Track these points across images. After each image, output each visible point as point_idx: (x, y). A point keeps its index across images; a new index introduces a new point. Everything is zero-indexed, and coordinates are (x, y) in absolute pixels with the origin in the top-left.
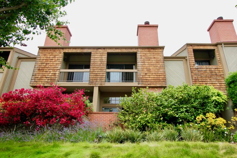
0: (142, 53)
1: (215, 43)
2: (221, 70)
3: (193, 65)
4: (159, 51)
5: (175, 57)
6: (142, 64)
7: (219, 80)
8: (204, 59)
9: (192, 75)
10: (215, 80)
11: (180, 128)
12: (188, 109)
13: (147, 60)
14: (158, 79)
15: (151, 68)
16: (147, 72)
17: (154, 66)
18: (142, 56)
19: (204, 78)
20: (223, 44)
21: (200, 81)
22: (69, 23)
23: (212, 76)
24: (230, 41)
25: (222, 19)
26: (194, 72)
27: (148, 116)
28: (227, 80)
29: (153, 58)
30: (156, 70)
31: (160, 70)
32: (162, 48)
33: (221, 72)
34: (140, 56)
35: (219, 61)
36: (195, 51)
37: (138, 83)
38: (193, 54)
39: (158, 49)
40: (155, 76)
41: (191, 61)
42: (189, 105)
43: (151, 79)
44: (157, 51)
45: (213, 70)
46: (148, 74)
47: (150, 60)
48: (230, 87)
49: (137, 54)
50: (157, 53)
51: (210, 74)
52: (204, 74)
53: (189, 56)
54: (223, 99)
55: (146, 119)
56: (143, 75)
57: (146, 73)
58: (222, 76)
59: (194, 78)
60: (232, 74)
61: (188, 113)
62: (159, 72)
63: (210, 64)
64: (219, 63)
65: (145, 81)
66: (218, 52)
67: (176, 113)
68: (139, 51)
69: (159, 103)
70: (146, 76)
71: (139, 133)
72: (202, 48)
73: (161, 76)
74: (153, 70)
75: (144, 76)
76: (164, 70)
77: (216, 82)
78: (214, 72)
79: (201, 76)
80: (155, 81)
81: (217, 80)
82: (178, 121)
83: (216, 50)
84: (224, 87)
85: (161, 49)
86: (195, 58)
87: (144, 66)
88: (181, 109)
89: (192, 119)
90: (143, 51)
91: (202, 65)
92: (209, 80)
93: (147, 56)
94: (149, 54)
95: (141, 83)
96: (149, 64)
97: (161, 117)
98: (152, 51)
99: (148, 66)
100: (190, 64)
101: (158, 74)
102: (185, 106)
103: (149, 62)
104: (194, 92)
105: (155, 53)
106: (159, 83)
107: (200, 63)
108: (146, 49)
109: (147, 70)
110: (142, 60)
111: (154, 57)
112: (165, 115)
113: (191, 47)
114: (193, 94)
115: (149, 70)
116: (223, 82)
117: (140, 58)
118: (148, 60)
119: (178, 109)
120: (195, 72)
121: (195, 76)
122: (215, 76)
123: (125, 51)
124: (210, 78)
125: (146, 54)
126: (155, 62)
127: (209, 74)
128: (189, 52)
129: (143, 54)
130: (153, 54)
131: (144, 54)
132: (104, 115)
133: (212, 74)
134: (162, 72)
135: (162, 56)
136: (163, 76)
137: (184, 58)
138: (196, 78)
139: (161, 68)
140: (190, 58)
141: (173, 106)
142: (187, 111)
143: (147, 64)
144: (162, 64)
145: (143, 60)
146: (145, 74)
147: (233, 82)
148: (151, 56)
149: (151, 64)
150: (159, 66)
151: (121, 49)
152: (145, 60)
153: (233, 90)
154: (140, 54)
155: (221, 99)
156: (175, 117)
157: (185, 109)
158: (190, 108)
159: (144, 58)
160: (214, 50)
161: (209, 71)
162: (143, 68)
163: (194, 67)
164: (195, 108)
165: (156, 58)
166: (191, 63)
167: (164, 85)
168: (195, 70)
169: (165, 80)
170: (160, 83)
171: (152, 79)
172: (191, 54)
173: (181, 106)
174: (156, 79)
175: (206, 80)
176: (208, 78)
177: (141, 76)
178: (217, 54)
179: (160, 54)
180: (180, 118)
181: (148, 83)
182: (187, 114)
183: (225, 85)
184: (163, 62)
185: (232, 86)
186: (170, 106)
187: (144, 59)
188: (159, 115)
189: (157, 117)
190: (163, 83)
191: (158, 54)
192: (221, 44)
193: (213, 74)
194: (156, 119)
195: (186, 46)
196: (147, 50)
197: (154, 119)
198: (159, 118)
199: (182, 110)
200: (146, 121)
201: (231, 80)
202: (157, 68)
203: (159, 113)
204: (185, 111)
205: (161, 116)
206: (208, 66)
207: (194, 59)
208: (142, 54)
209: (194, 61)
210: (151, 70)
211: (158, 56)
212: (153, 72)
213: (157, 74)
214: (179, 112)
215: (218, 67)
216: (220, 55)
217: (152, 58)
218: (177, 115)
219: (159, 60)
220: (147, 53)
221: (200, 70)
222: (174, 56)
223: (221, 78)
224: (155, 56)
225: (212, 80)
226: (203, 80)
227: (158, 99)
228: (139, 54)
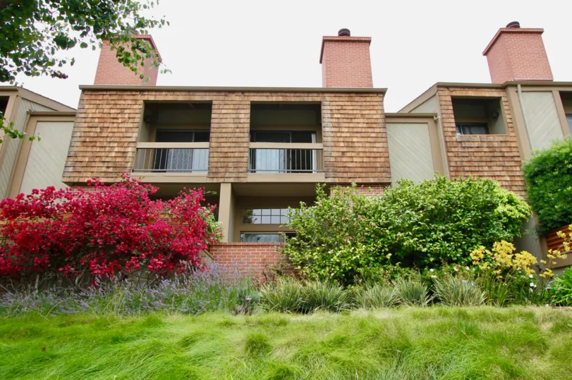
0: (334, 103)
1: (501, 82)
2: (513, 145)
3: (450, 134)
4: (374, 99)
5: (410, 115)
6: (333, 129)
7: (510, 169)
8: (474, 121)
9: (448, 157)
10: (501, 168)
11: (432, 276)
12: (449, 233)
13: (345, 120)
14: (372, 165)
15: (355, 140)
16: (345, 150)
17: (363, 135)
18: (334, 112)
19: (476, 164)
20: (519, 86)
21: (467, 171)
22: (168, 23)
23: (493, 159)
24: (535, 79)
25: (519, 27)
26: (453, 150)
27: (357, 250)
28: (528, 167)
29: (360, 116)
30: (367, 145)
31: (377, 145)
32: (382, 92)
33: (514, 150)
34: (329, 112)
35: (510, 125)
36: (455, 101)
37: (326, 175)
38: (451, 107)
39: (371, 95)
40: (365, 160)
41: (446, 125)
42: (450, 225)
43: (354, 165)
44: (368, 99)
45: (496, 144)
46: (348, 154)
47: (353, 121)
48: (534, 184)
49: (323, 107)
50: (368, 103)
51: (491, 154)
52: (476, 154)
53: (444, 111)
54: (520, 211)
55: (354, 258)
56: (336, 157)
57: (343, 152)
58: (516, 159)
59: (453, 164)
60: (539, 155)
61: (449, 241)
62: (375, 150)
63: (487, 132)
64: (510, 130)
65: (342, 169)
66: (507, 104)
67: (420, 243)
68: (328, 99)
69: (383, 221)
70: (344, 159)
71: (337, 290)
72: (471, 93)
73: (378, 160)
74: (360, 145)
75: (339, 159)
76: (385, 145)
77: (503, 173)
78: (497, 150)
79: (469, 159)
80: (364, 170)
81: (505, 169)
82: (426, 261)
83: (503, 99)
84: (521, 183)
85: (379, 95)
86: (455, 118)
87: (339, 135)
88: (433, 233)
89: (458, 255)
90: (337, 99)
91: (471, 133)
92: (486, 168)
93: (346, 112)
94: (351, 108)
95: (332, 175)
96: (351, 130)
97: (386, 253)
98: (357, 99)
99: (348, 135)
100: (444, 132)
101: (373, 155)
102: (441, 227)
103: (351, 125)
104: (462, 194)
105: (364, 104)
106: (373, 175)
107: (467, 129)
108: (344, 95)
109: (346, 144)
110: (334, 120)
111: (362, 115)
112: (396, 247)
113: (447, 92)
114: (459, 199)
115: (350, 144)
116: (518, 174)
117: (329, 116)
118: (349, 121)
119: (425, 233)
120: (456, 150)
121: (456, 159)
122: (501, 159)
123: (293, 100)
124: (489, 164)
125: (344, 108)
126: (365, 125)
127: (487, 154)
128: (443, 103)
129: (337, 108)
130: (359, 108)
131: (339, 108)
132: (249, 250)
133: (494, 155)
134: (380, 150)
135: (380, 112)
136: (383, 160)
137: (430, 117)
138: (459, 164)
139: (379, 140)
140: (444, 116)
141: (416, 228)
142: (446, 238)
143: (346, 130)
144: (382, 130)
145: (337, 120)
146: (340, 154)
147: (541, 172)
148: (355, 112)
149: (355, 130)
150: (373, 135)
151: (283, 94)
152: (341, 120)
153: (541, 192)
154: (329, 108)
155: (516, 211)
156: (420, 252)
157: (442, 234)
158: (452, 230)
159: (339, 116)
160: (499, 98)
161: (487, 147)
162: (335, 139)
163: (454, 139)
164: (464, 230)
165: (367, 116)
166: (446, 129)
167: (386, 180)
168: (455, 144)
169: (387, 168)
170: (377, 174)
171: (359, 165)
172: (446, 107)
173: (433, 226)
174: (368, 165)
175: (480, 169)
176: (484, 164)
177: (332, 159)
178: (506, 108)
179: (376, 108)
180: (430, 253)
181: (349, 175)
182: (447, 245)
183: (522, 179)
184: (381, 125)
185: (539, 181)
186: (408, 227)
187: (338, 118)
188: (383, 247)
189: (379, 252)
190: (384, 174)
191: (371, 108)
192: (516, 86)
193: (496, 154)
194: (375, 256)
195: (436, 89)
196: (345, 98)
197: (370, 256)
198: (383, 254)
199: (434, 236)
200: (352, 262)
201: (536, 169)
202: (369, 140)
203: (383, 242)
204: (442, 237)
205: (387, 250)
206: (484, 136)
207: (453, 120)
208: (334, 108)
209: (454, 125)
210: (356, 145)
211: (372, 112)
212: (360, 150)
213: (368, 155)
214: (429, 240)
215: (509, 139)
216: (513, 112)
217: (357, 116)
218: (424, 246)
219: (373, 121)
220: (346, 103)
221: (467, 144)
222: (406, 111)
223: (513, 164)
224: (364, 112)
225: (495, 168)
226: (473, 169)
227: (380, 211)
228: (326, 108)
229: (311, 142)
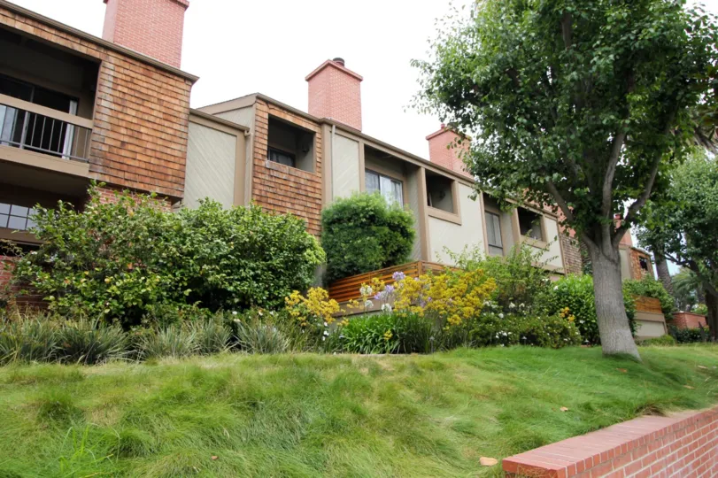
0: (122, 70)
1: (319, 116)
2: (318, 186)
3: (260, 157)
4: (178, 84)
5: (211, 118)
6: (113, 106)
7: (310, 210)
8: (286, 150)
9: (254, 182)
10: (302, 208)
11: (235, 320)
12: (259, 272)
13: (134, 99)
14: (162, 170)
15: (143, 130)
16: (126, 139)
17: (155, 127)
18: (119, 82)
19: (280, 198)
20: (334, 127)
21: (270, 204)
23: (297, 197)
24: (347, 124)
25: (343, 65)
26: (260, 176)
27: (148, 280)
28: (328, 212)
29: (156, 101)
30: (160, 142)
31: (173, 146)
32: (191, 80)
33: (317, 191)
34: (111, 79)
35: (318, 164)
36: (273, 121)
37: (91, 167)
38: (266, 127)
39: (176, 78)
40: (153, 161)
41: (258, 145)
42: (261, 264)
43: (137, 164)
44: (172, 82)
45: (302, 181)
46: (130, 147)
47: (146, 104)
48: (330, 231)
49: (102, 69)
50: (170, 88)
51: (296, 191)
52: (282, 187)
53: (258, 129)
54: (317, 257)
55: (143, 291)
56: (110, 146)
57: (123, 143)
58: (318, 201)
59: (257, 192)
60: (340, 203)
61: (258, 282)
62: (169, 151)
63: (294, 166)
64: (318, 170)
65: (118, 166)
66: (320, 141)
67: (226, 280)
68: (113, 60)
69: (187, 247)
70: (123, 153)
71: (116, 331)
72: (289, 118)
73: (171, 165)
74: (150, 139)
75: (115, 150)
76: (183, 148)
77: (304, 214)
78: (303, 187)
79: (274, 190)
80: (150, 174)
81: (306, 209)
82: (229, 302)
83: (317, 135)
84: (317, 228)
85: (187, 82)
86: (269, 140)
87: (121, 116)
88: (242, 270)
89: (264, 298)
90: (127, 66)
91: (278, 161)
92: (289, 205)
93: (138, 88)
94: (145, 85)
95: (100, 169)
96: (140, 115)
97: (184, 288)
98: (156, 76)
99: (135, 121)
100: (255, 152)
101: (165, 157)
102: (252, 264)
103: (141, 109)
105: (165, 86)
106: (161, 183)
107: (275, 156)
108: (138, 64)
109: (130, 133)
110: (117, 94)
111: (158, 99)
112: (196, 282)
113: (265, 108)
114: (274, 236)
115: (136, 135)
116: (317, 217)
117: (111, 85)
118: (140, 102)
119: (233, 269)
120: (263, 177)
121: (261, 187)
122: (304, 198)
123: (53, 40)
124: (293, 201)
125: (135, 81)
126: (161, 115)
127: (292, 190)
128: (259, 119)
129: (124, 77)
130: (157, 89)
131: (128, 79)
133: (299, 193)
134: (176, 153)
135: (184, 104)
136: (177, 167)
137: (241, 130)
138: (263, 193)
139: (175, 140)
140: (258, 134)
141: (224, 262)
142: (255, 278)
143: (134, 113)
144: (183, 129)
145: (121, 95)
146: (118, 144)
147: (339, 221)
148: (150, 93)
149: (146, 117)
150: (170, 131)
151: (36, 24)
152: (127, 97)
153: (335, 240)
154: (112, 73)
155: (314, 256)
156: (225, 290)
157: (252, 273)
158: (263, 269)
159: (126, 90)
160: (313, 133)
161: (294, 182)
162: (115, 121)
163: (263, 164)
164: (273, 270)
165: (165, 104)
166: (256, 150)
167: (176, 194)
168: (263, 170)
169: (180, 179)
170: (166, 184)
171: (143, 166)
172: (261, 125)
173: (243, 261)
174: (156, 169)
175: (284, 204)
176: (287, 199)
177: (105, 148)
178: (318, 145)
179: (180, 97)
180: (235, 293)
181: (127, 175)
182: (256, 285)
183: (320, 223)
184: (183, 122)
185: (335, 229)
186: (215, 260)
187: (124, 93)
188: (182, 280)
189: (175, 286)
190: (175, 186)
191: (174, 95)
192: (331, 126)
193: (301, 192)
194: (169, 290)
195: (255, 99)
196: (139, 68)
197: (163, 291)
198: (179, 289)
199: (243, 274)
200: (139, 296)
201: (336, 216)
202: (163, 136)
203: (182, 274)
204: (252, 276)
205: (186, 284)
206: (287, 168)
207: (266, 142)
208: (120, 76)
209: (266, 148)
210: (144, 137)
211: (173, 101)
212: (149, 146)
213: (158, 155)
214: (236, 277)
215: (314, 178)
216: (324, 151)
217: (152, 99)
218: (231, 284)
219: (172, 112)
220: (140, 77)
221: (275, 174)
223: (314, 206)
224: (163, 97)
225: (297, 207)
226: (276, 203)
228: (107, 71)
229: (68, 112)
